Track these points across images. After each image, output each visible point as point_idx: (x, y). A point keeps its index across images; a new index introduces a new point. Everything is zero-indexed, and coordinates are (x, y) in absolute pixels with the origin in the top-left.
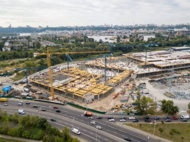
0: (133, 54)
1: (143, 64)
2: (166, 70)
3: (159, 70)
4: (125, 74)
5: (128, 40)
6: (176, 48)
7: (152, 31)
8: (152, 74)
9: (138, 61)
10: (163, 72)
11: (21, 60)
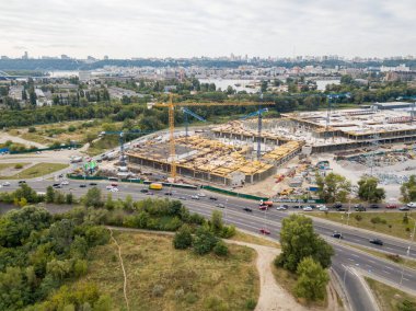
0: (302, 114)
1: (323, 130)
2: (363, 141)
3: (351, 141)
4: (292, 146)
5: (285, 89)
6: (384, 104)
7: (334, 71)
8: (339, 147)
9: (312, 125)
10: (359, 145)
11: (83, 122)
